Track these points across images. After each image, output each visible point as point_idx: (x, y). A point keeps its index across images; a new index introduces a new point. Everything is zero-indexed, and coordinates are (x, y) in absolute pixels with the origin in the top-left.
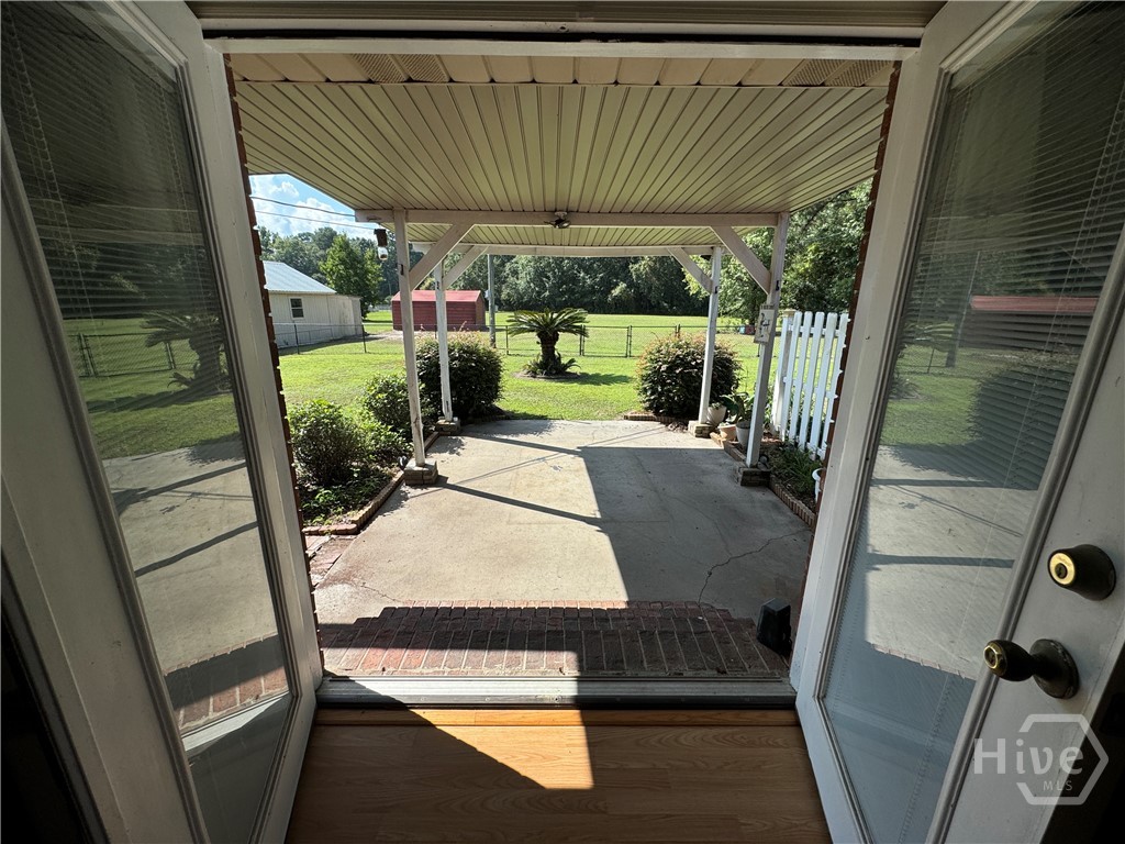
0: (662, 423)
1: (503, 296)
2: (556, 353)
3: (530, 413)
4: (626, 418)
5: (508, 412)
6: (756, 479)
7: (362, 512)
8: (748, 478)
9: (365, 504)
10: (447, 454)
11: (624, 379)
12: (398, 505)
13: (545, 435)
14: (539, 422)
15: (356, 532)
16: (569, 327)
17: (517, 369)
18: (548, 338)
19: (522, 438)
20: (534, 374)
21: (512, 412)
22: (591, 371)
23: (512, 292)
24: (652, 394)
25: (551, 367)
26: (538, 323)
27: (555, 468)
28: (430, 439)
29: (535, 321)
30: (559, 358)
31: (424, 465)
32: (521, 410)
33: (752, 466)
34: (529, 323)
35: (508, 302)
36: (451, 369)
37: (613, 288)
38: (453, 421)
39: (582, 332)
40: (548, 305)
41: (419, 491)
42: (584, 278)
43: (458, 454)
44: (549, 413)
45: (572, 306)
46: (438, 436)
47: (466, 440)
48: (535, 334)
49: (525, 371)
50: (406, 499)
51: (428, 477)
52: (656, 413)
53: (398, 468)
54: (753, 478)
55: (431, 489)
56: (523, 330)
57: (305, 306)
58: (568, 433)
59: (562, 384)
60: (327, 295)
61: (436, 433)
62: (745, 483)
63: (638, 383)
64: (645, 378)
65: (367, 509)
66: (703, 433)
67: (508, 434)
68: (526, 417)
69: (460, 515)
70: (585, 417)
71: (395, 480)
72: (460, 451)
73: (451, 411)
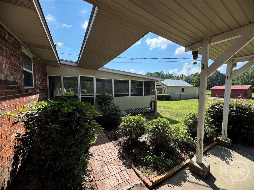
9: (162, 172)
10: (218, 159)
15: (151, 188)
28: (208, 147)
31: (202, 165)
36: (229, 115)
38: (227, 140)
41: (194, 179)
43: (227, 162)
46: (217, 144)
47: (234, 154)
50: (185, 181)
51: (202, 173)
53: (188, 156)
55: (202, 183)
57: (185, 90)
60: (192, 87)
61: (216, 143)
71: (184, 163)
72: (228, 160)
73: (227, 135)
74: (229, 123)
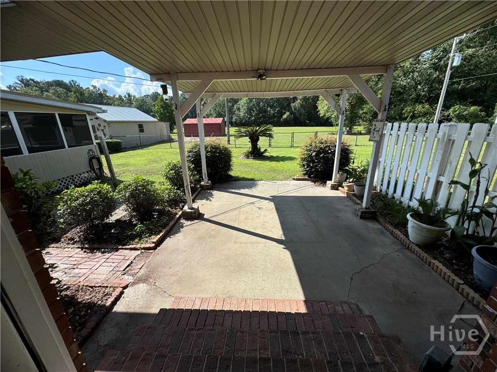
0: (313, 182)
1: (234, 120)
2: (258, 146)
3: (246, 177)
4: (294, 179)
5: (235, 177)
6: (368, 215)
7: (159, 236)
8: (364, 215)
9: (161, 231)
10: (204, 201)
11: (291, 159)
12: (178, 231)
13: (253, 189)
14: (250, 182)
15: (154, 248)
16: (264, 133)
17: (240, 154)
18: (254, 140)
19: (242, 191)
20: (248, 157)
21: (237, 177)
22: (275, 155)
23: (237, 118)
24: (307, 167)
25: (256, 154)
26: (249, 132)
27: (259, 208)
28: (194, 195)
29: (248, 131)
30: (260, 149)
31: (192, 209)
32: (242, 176)
33: (366, 208)
34: (245, 133)
35: (235, 122)
36: (206, 157)
37: (283, 115)
38: (208, 183)
39: (270, 136)
40: (254, 123)
41: (189, 222)
42: (270, 111)
43: (210, 200)
44: (256, 177)
45: (265, 123)
46: (202, 190)
47: (215, 193)
48: (248, 137)
49: (244, 156)
50: (182, 227)
51: (194, 215)
52: (309, 176)
53: (179, 210)
54: (367, 215)
55: (196, 221)
56: (242, 136)
57: (144, 128)
58: (265, 188)
59: (261, 162)
60: (154, 122)
61: (200, 189)
62: (362, 218)
63: (299, 161)
64: (303, 159)
65: (161, 234)
66: (334, 188)
67: (235, 189)
68: (244, 179)
69: (210, 238)
70: (273, 179)
71: (178, 216)
72: (211, 198)
73: (207, 178)
74: (208, 166)
